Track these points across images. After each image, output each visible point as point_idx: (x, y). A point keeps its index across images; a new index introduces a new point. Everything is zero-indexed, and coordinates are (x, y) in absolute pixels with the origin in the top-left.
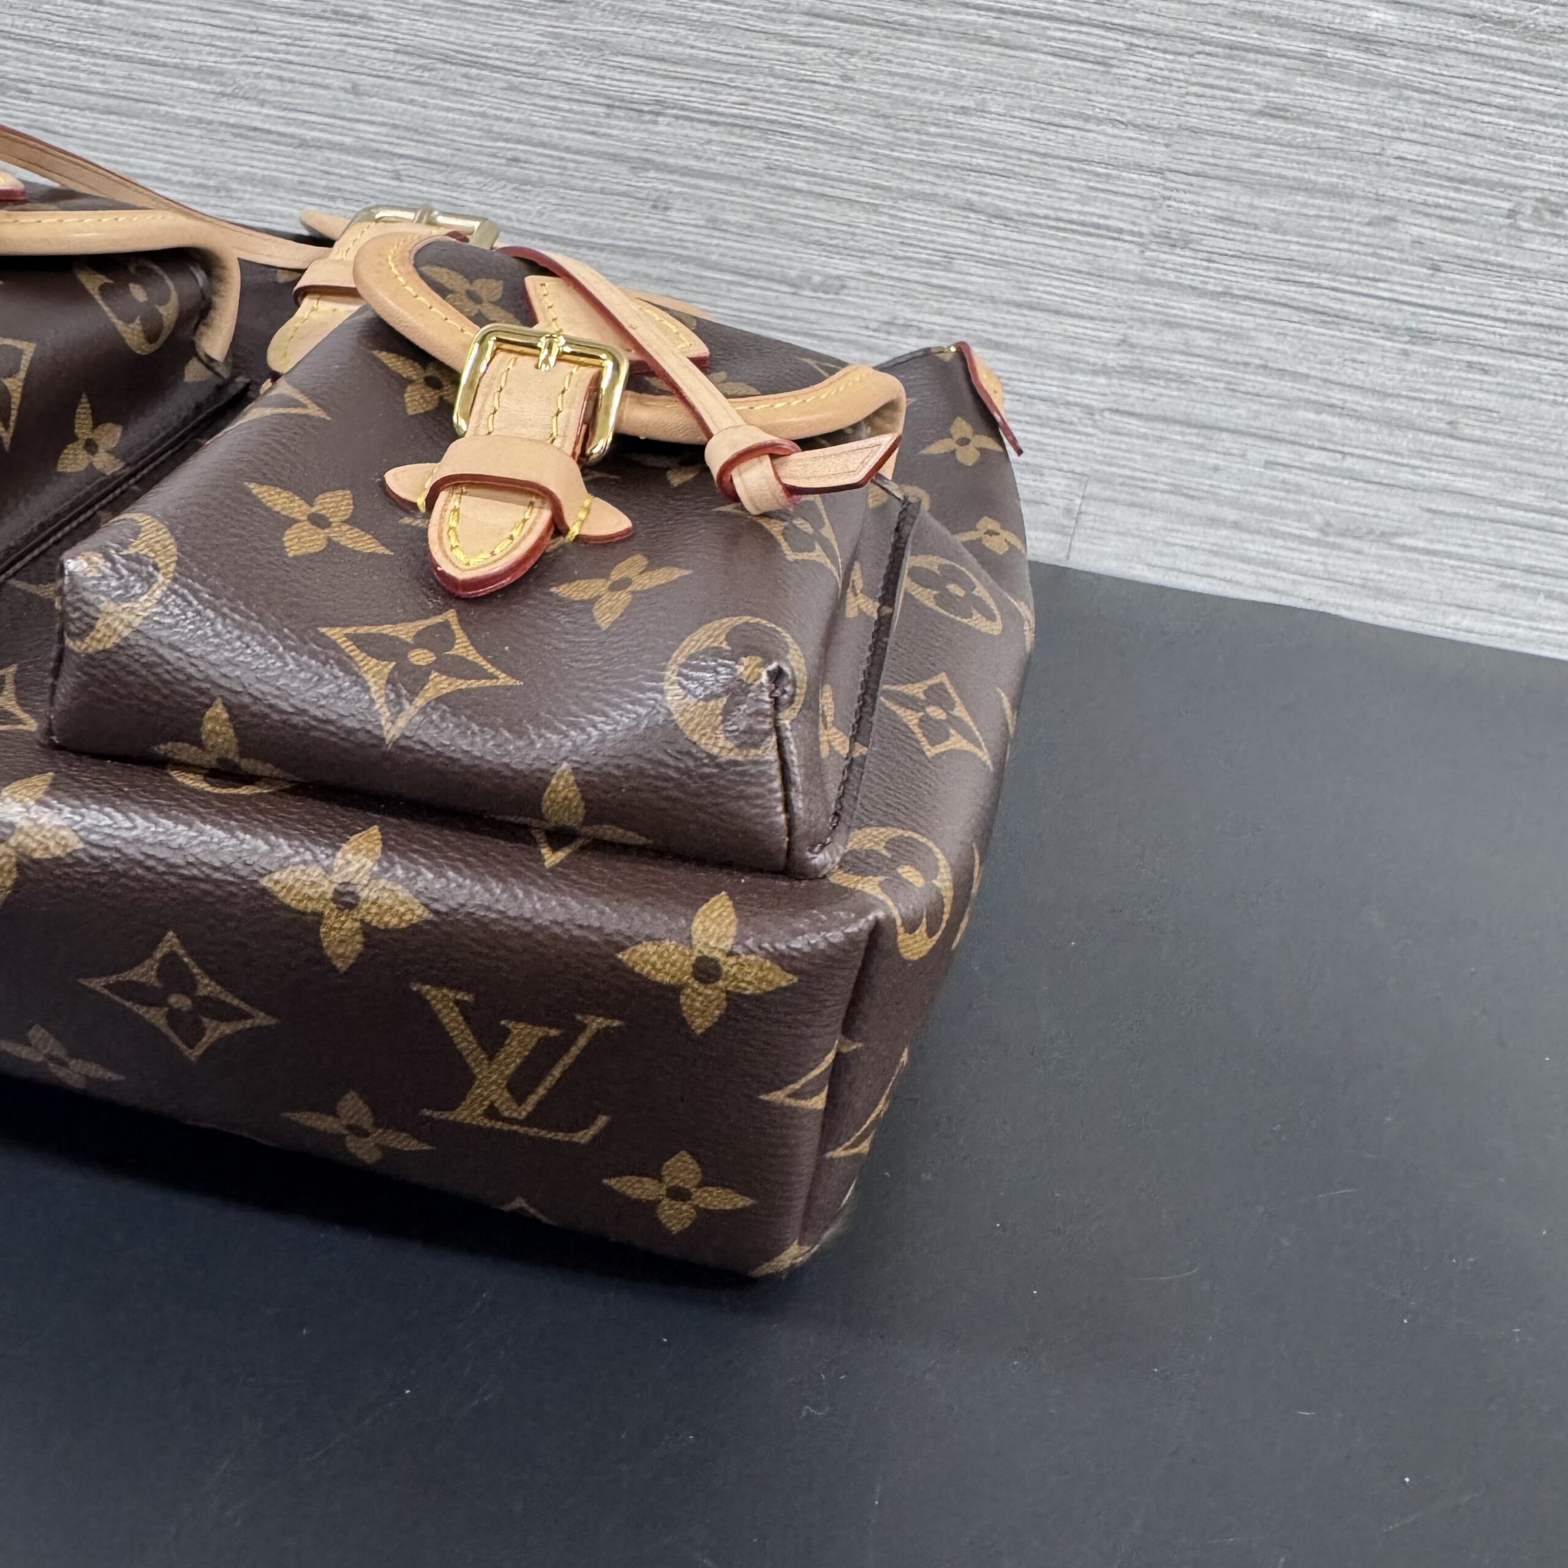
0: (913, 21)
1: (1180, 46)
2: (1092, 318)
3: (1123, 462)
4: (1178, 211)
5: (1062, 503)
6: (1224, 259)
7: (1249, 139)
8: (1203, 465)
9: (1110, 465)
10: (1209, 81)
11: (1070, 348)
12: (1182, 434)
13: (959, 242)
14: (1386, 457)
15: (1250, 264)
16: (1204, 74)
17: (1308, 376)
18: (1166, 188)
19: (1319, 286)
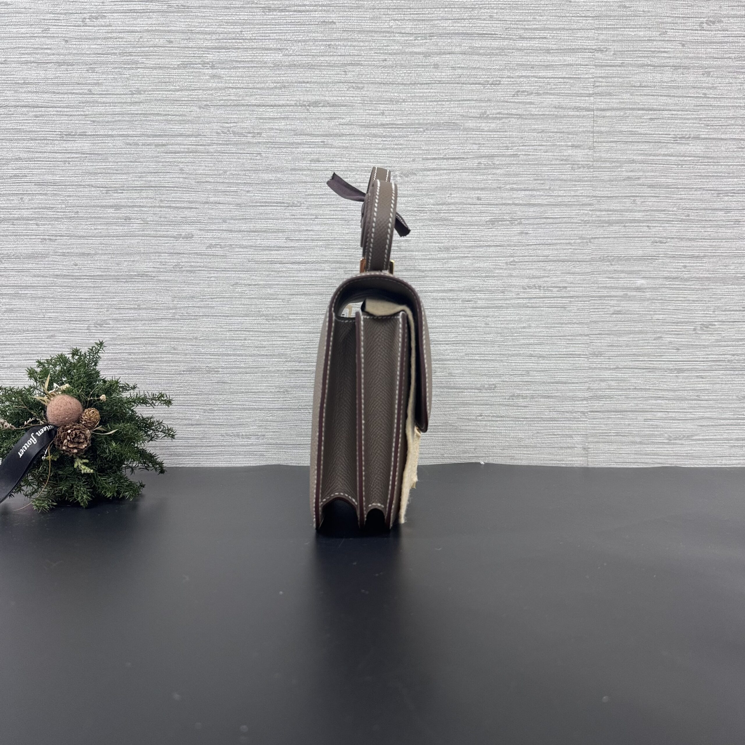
0: (504, 305)
1: (585, 299)
2: (577, 383)
3: (598, 428)
4: (596, 346)
5: (581, 446)
6: (614, 358)
7: (612, 321)
8: (625, 424)
9: (594, 430)
10: (595, 307)
11: (572, 394)
12: (615, 415)
13: (530, 367)
14: (681, 411)
15: (622, 358)
16: (594, 306)
17: (649, 389)
18: (590, 340)
19: (645, 361)
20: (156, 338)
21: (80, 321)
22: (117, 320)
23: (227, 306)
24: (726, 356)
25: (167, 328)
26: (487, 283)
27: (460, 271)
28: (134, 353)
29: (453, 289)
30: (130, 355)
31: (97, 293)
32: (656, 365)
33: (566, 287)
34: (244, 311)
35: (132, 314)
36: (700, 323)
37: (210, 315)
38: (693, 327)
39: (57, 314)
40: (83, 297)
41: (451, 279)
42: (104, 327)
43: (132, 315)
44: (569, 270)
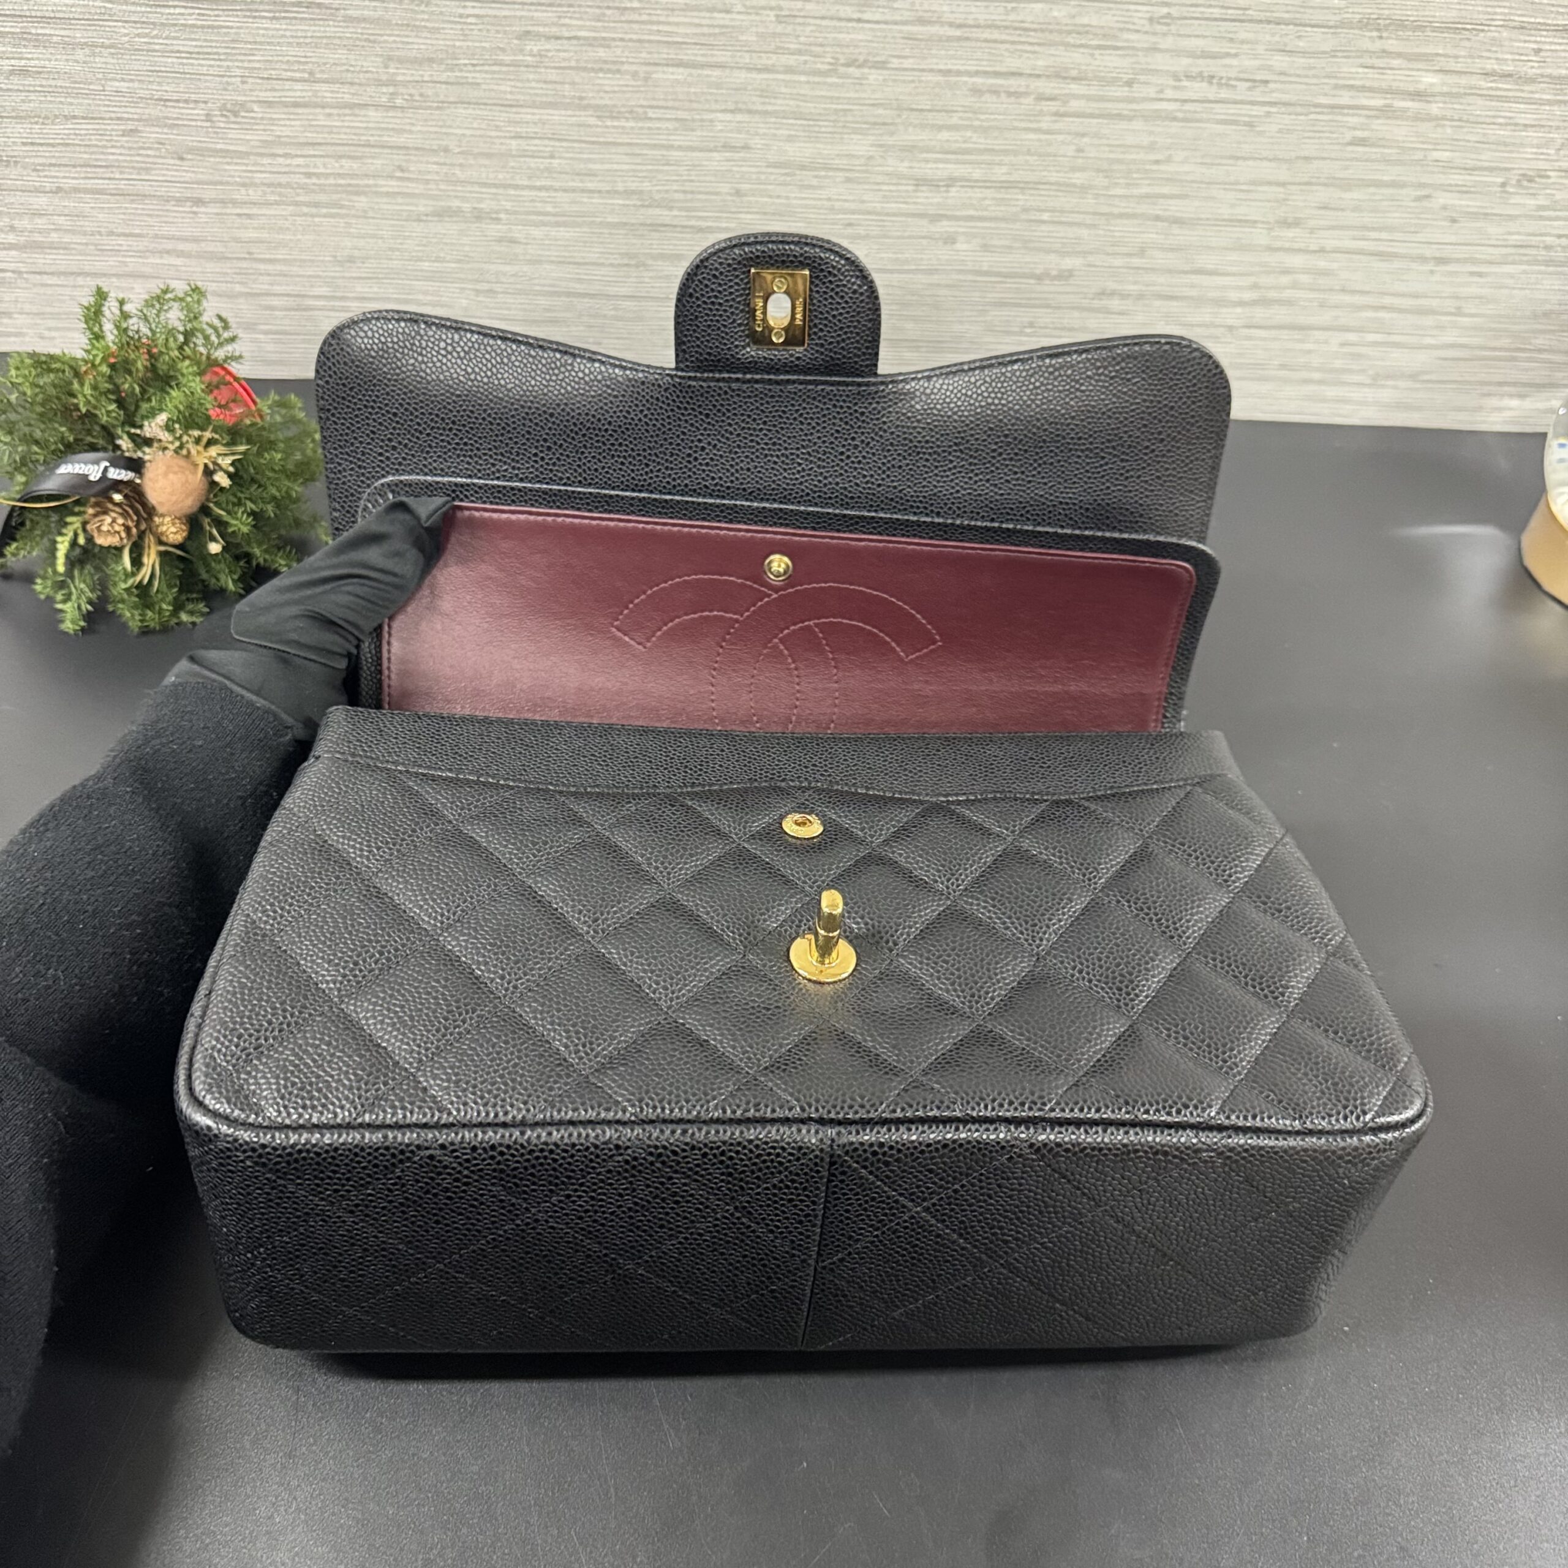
20: (359, 145)
21: (186, 101)
22: (269, 104)
23: (509, 83)
24: (1544, 238)
25: (383, 125)
26: (1097, 63)
27: (1042, 31)
28: (318, 175)
29: (1020, 71)
30: (309, 178)
31: (211, 41)
32: (1400, 249)
33: (1266, 82)
34: (546, 95)
35: (299, 91)
36: (1521, 172)
37: (474, 100)
38: (1500, 180)
39: (131, 85)
40: (181, 48)
41: (1020, 47)
42: (243, 117)
43: (298, 94)
44: (1285, 45)
